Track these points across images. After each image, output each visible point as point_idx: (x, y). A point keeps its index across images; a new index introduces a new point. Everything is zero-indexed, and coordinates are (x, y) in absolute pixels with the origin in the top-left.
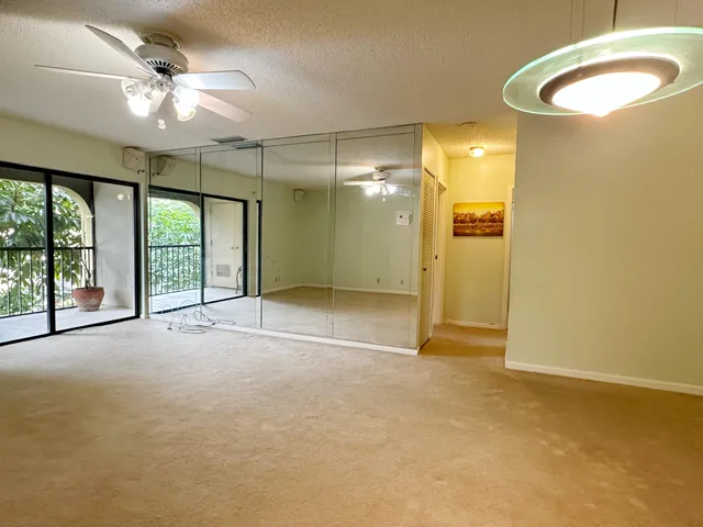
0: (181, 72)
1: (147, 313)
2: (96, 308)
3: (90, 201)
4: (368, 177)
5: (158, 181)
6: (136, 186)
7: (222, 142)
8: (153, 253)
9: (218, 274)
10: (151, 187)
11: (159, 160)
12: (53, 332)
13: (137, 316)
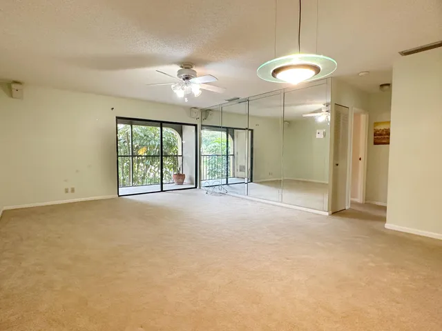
0: (193, 77)
1: (200, 186)
2: (181, 183)
3: (181, 134)
4: (320, 111)
5: (205, 123)
6: (196, 125)
7: (229, 101)
8: (205, 159)
9: (240, 170)
10: (202, 125)
11: (206, 112)
12: (162, 191)
13: (196, 187)
